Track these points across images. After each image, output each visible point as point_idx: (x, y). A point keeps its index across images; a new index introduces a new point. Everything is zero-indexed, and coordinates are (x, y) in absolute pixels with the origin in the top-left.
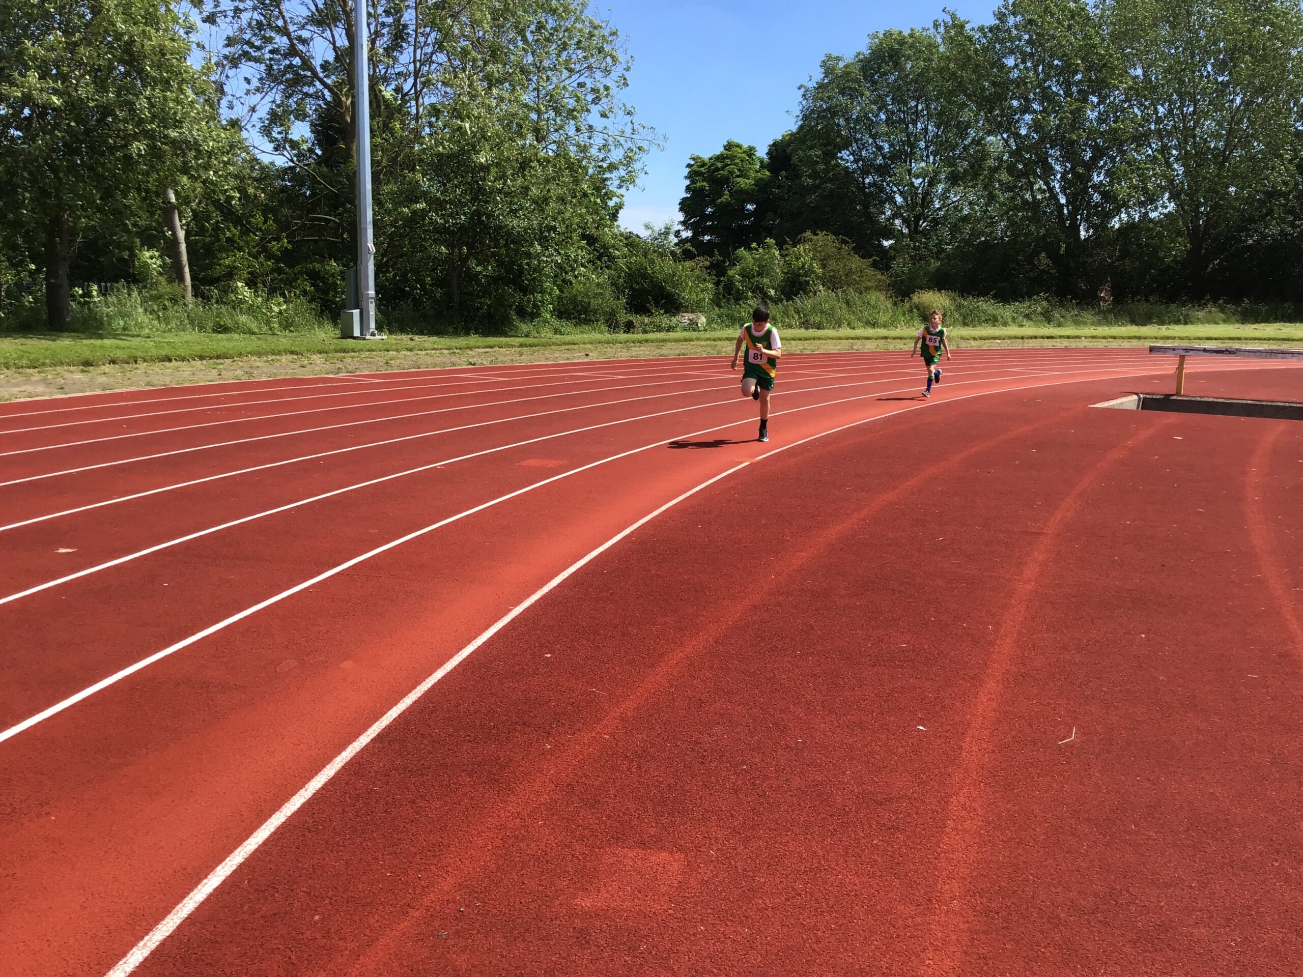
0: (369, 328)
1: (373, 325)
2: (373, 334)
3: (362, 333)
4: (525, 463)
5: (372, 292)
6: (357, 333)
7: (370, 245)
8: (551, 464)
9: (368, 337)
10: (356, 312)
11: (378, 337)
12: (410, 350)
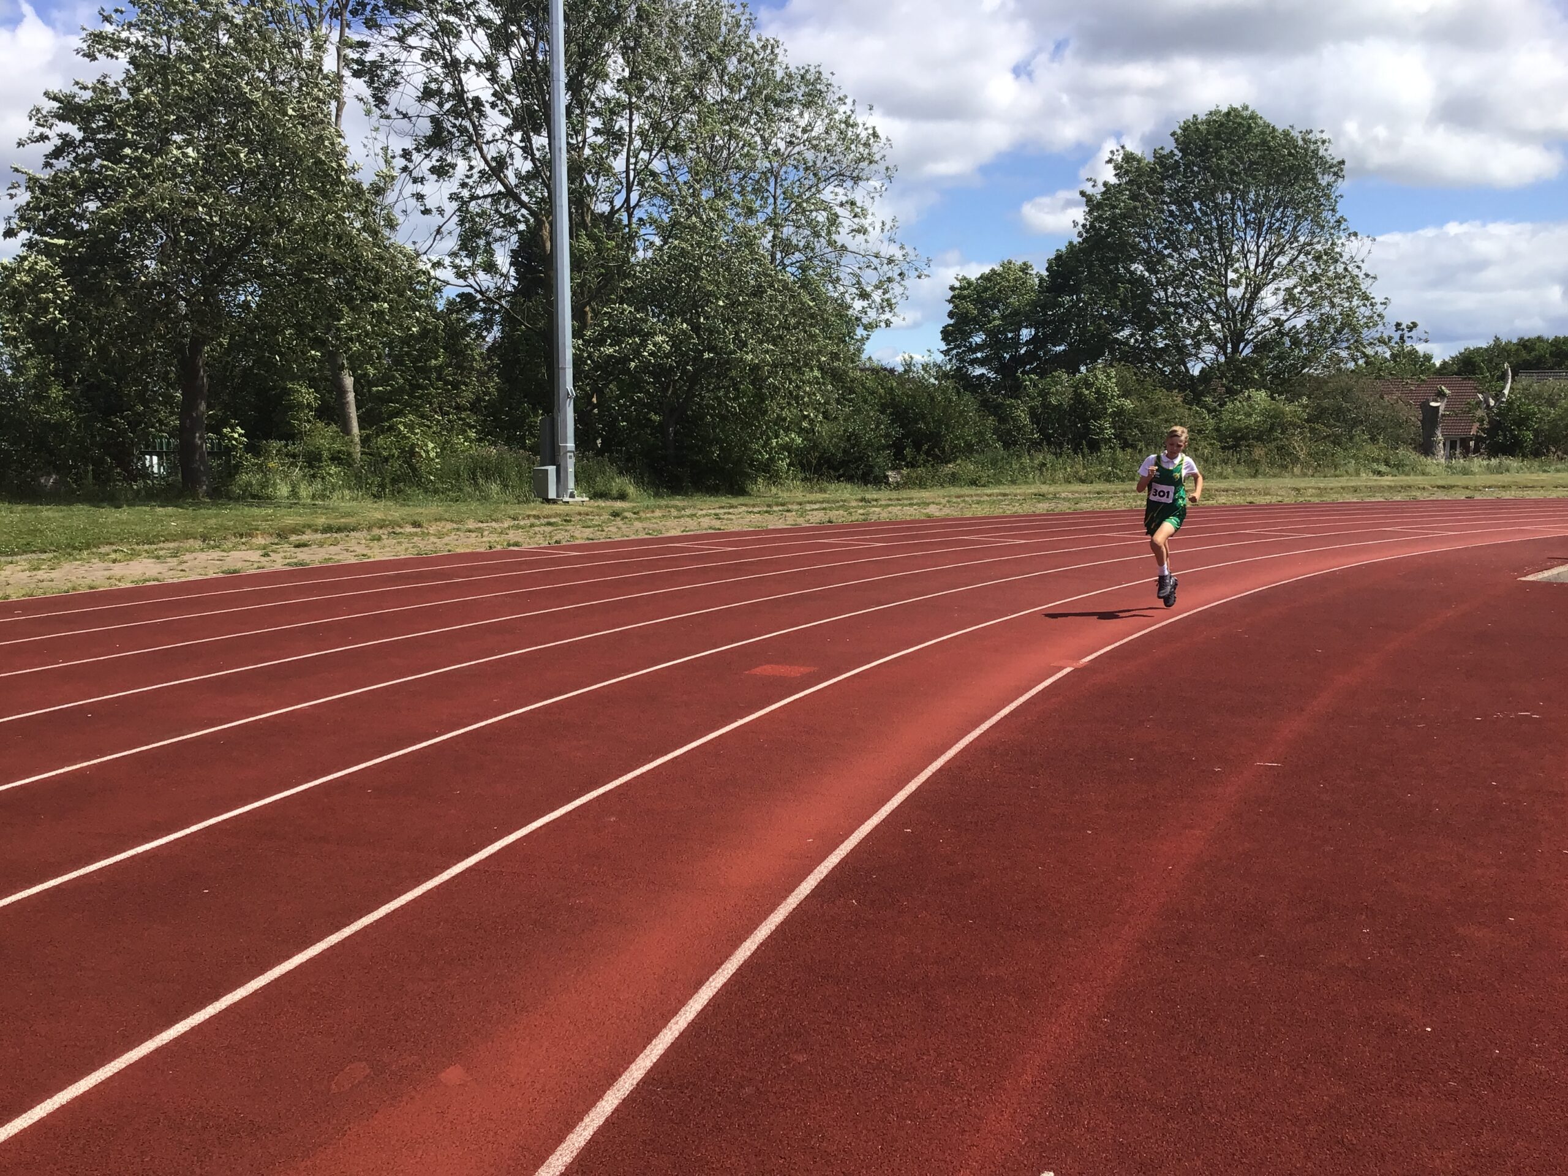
0: (566, 488)
1: (571, 484)
2: (572, 496)
3: (558, 496)
4: (757, 671)
5: (571, 445)
6: (552, 495)
7: (569, 386)
8: (795, 671)
9: (566, 499)
10: (551, 469)
11: (578, 499)
12: (615, 514)
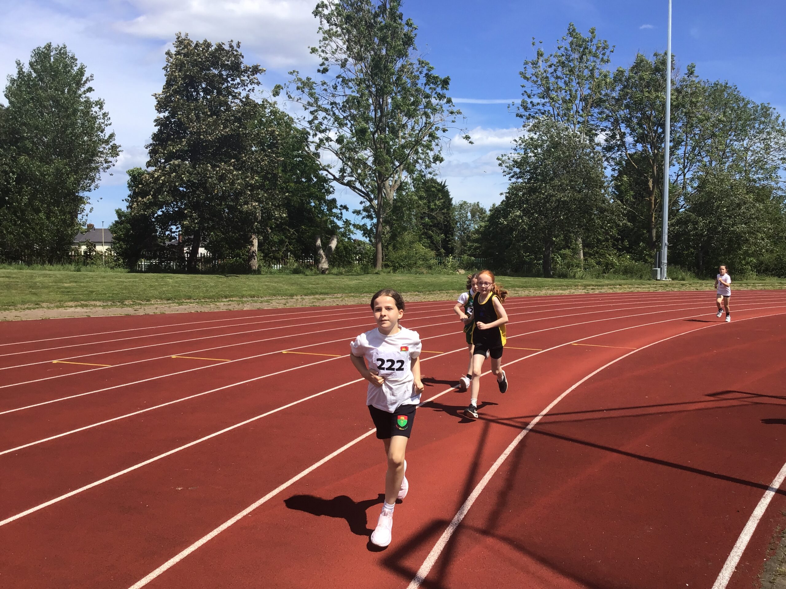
0: (664, 276)
2: (666, 278)
3: (661, 278)
5: (666, 261)
6: (659, 278)
7: (666, 242)
9: (664, 279)
10: (659, 269)
11: (669, 280)
12: (683, 285)
